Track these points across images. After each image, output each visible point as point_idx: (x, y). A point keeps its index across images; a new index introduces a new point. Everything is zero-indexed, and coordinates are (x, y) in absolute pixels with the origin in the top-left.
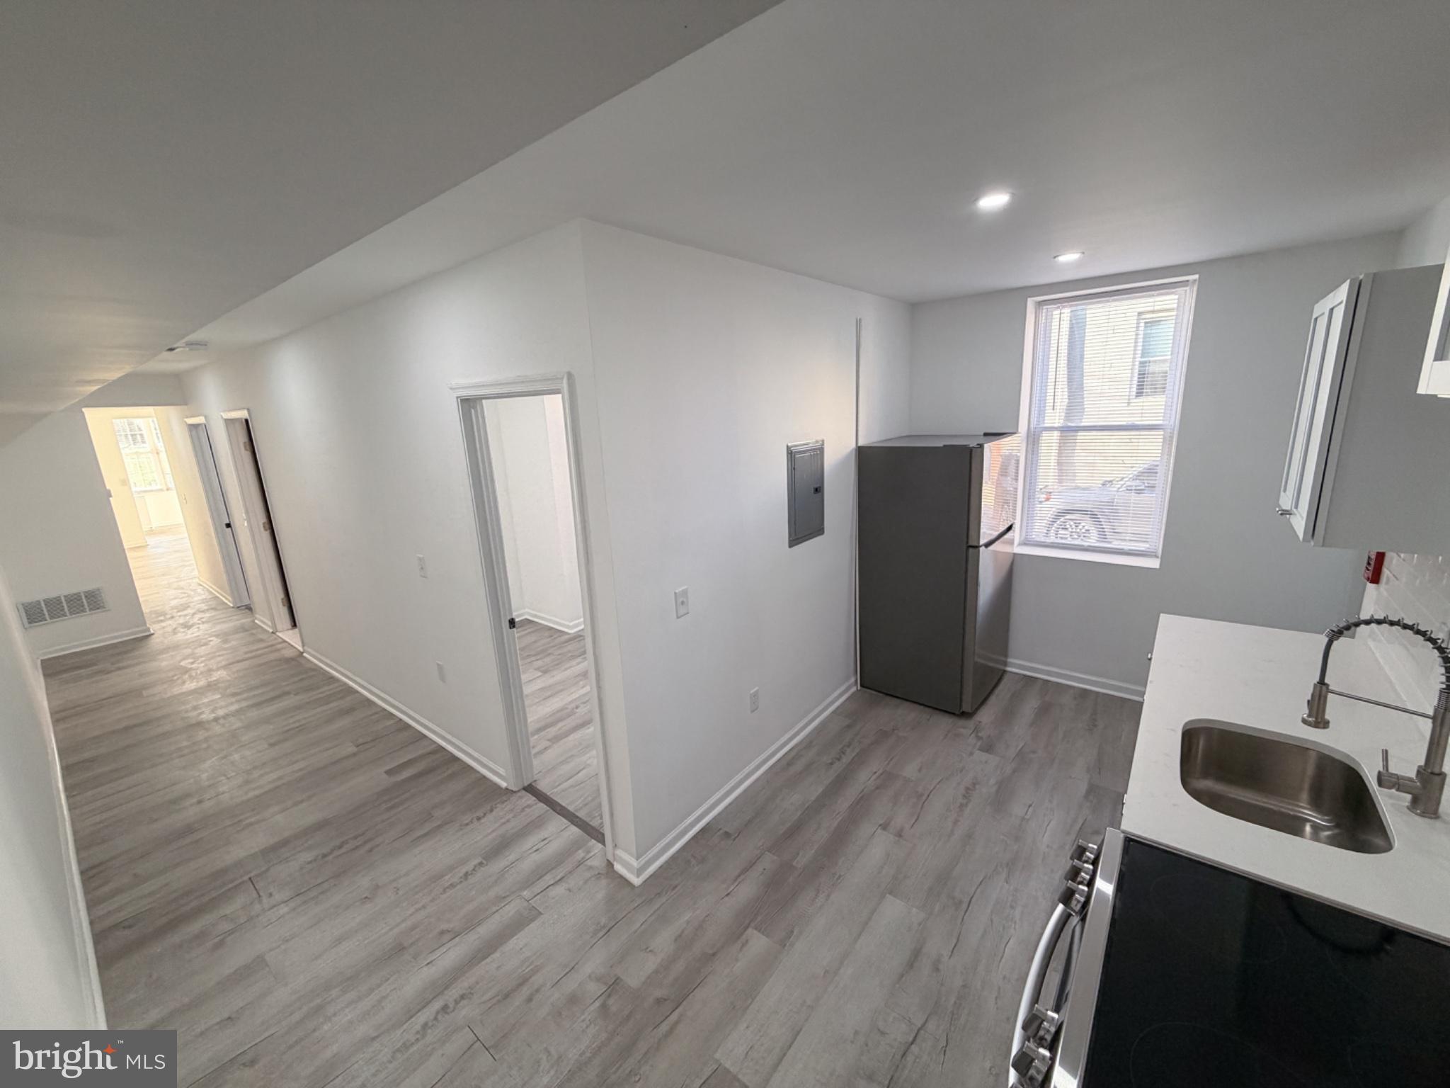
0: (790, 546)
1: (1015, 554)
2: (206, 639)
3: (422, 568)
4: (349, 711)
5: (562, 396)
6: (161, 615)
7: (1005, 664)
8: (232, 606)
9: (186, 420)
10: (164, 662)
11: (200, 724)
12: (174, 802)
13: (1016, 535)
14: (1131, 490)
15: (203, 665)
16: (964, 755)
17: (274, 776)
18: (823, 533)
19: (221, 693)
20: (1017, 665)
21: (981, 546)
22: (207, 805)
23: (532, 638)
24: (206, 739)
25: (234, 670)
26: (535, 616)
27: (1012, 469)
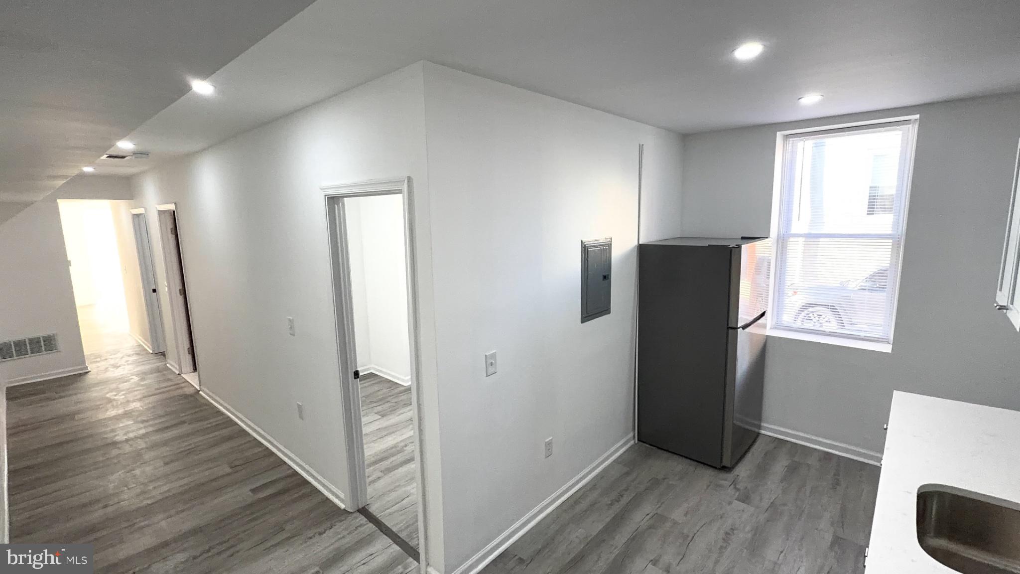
0: (582, 322)
1: (767, 336)
2: (129, 377)
3: (291, 328)
4: (230, 438)
5: (403, 196)
6: (98, 357)
7: (760, 427)
8: (151, 352)
9: (131, 210)
10: (95, 394)
11: (114, 444)
12: (85, 505)
13: (768, 320)
14: (865, 290)
15: (123, 397)
16: (724, 504)
17: (166, 488)
18: (609, 313)
19: (134, 420)
20: (770, 429)
21: (739, 328)
22: (110, 509)
23: (376, 388)
24: (118, 456)
25: (147, 401)
26: (378, 370)
27: (764, 269)
